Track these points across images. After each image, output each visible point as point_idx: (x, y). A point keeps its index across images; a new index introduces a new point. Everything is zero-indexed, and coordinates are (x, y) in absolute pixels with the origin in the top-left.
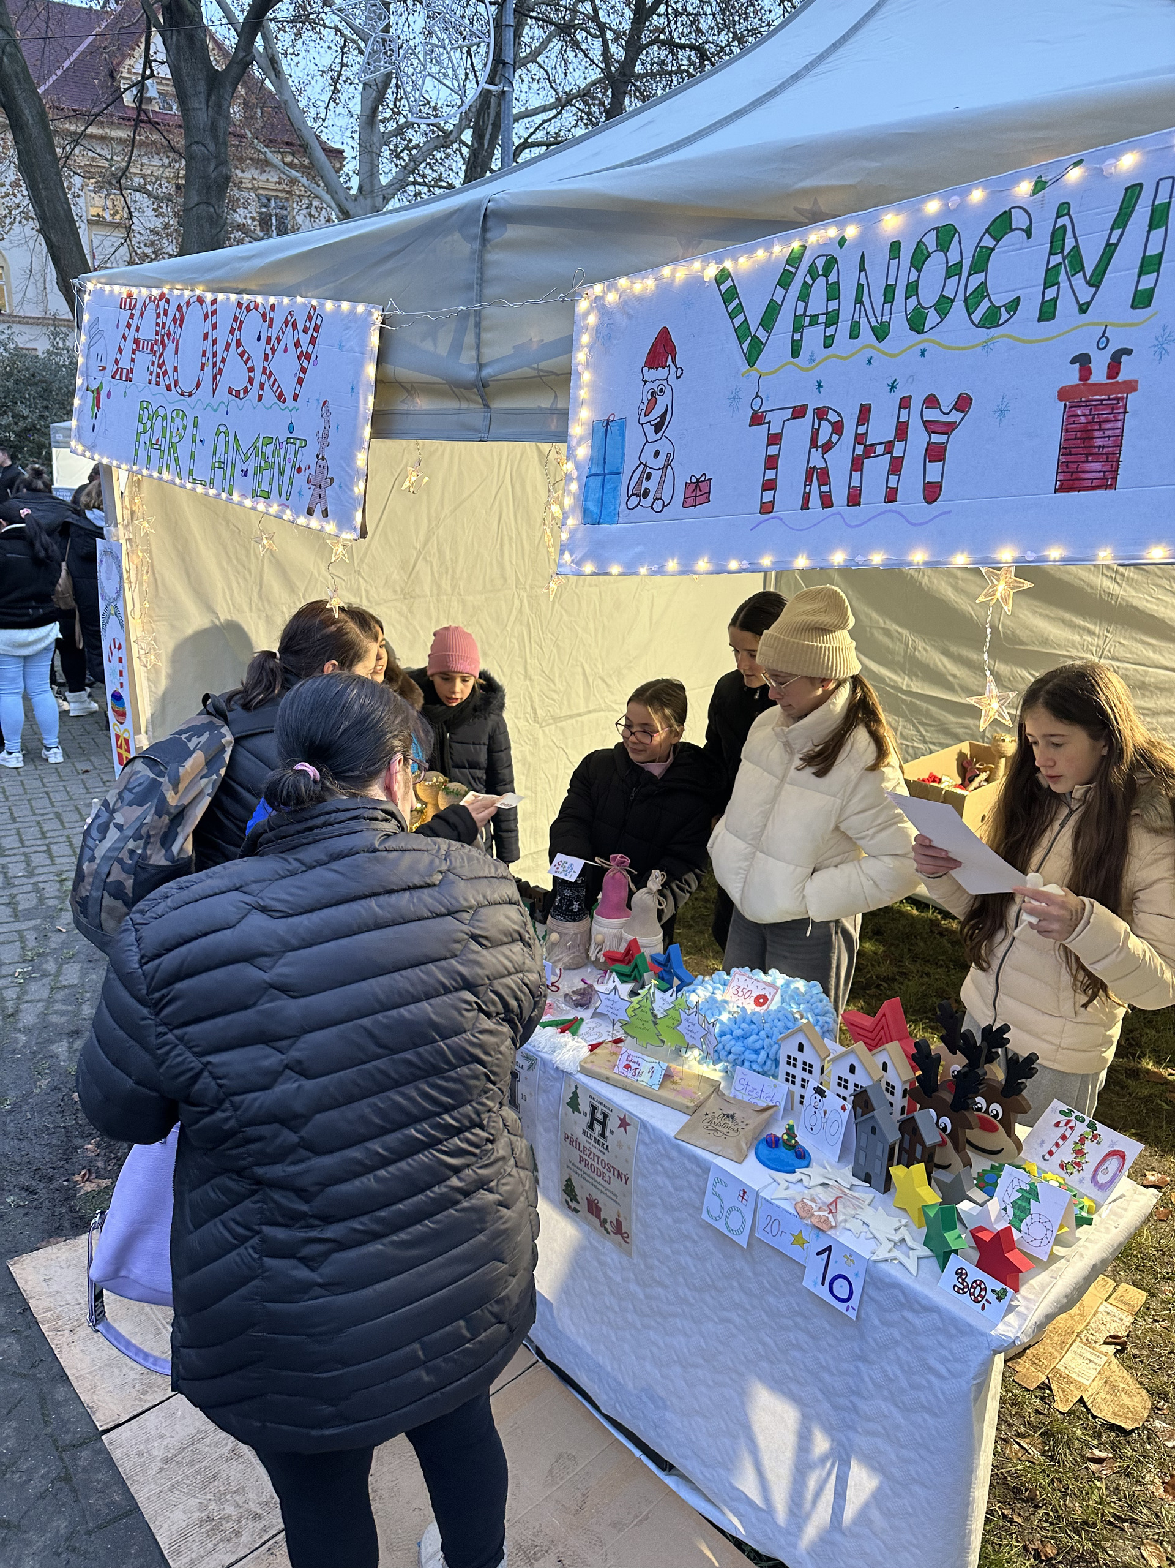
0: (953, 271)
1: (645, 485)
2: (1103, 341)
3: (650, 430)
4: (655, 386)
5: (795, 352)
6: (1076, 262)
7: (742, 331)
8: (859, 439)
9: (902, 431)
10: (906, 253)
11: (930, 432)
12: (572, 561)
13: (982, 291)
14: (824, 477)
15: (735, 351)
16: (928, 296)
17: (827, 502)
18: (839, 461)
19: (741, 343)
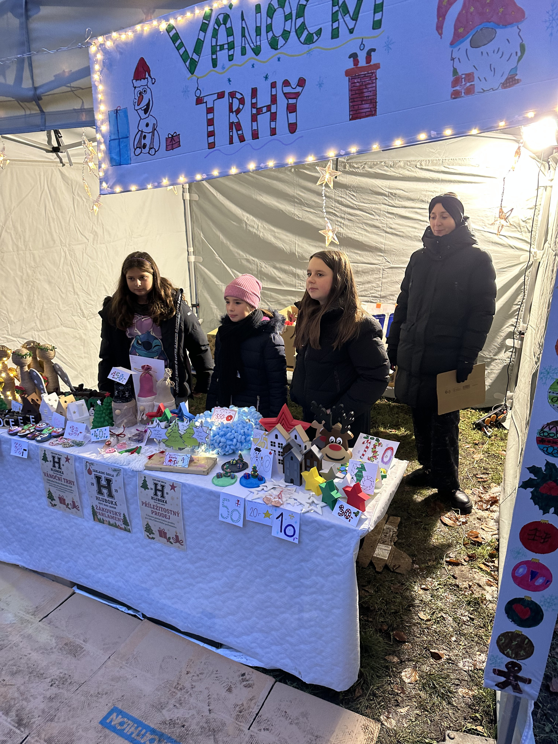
0: (288, 17)
1: (143, 142)
2: (362, 46)
3: (142, 113)
4: (141, 89)
5: (215, 65)
6: (345, 9)
7: (185, 57)
8: (254, 105)
9: (274, 99)
10: (264, 9)
11: (288, 98)
12: (108, 187)
13: (303, 26)
14: (238, 126)
15: (182, 67)
16: (278, 31)
17: (242, 139)
18: (245, 118)
19: (185, 62)
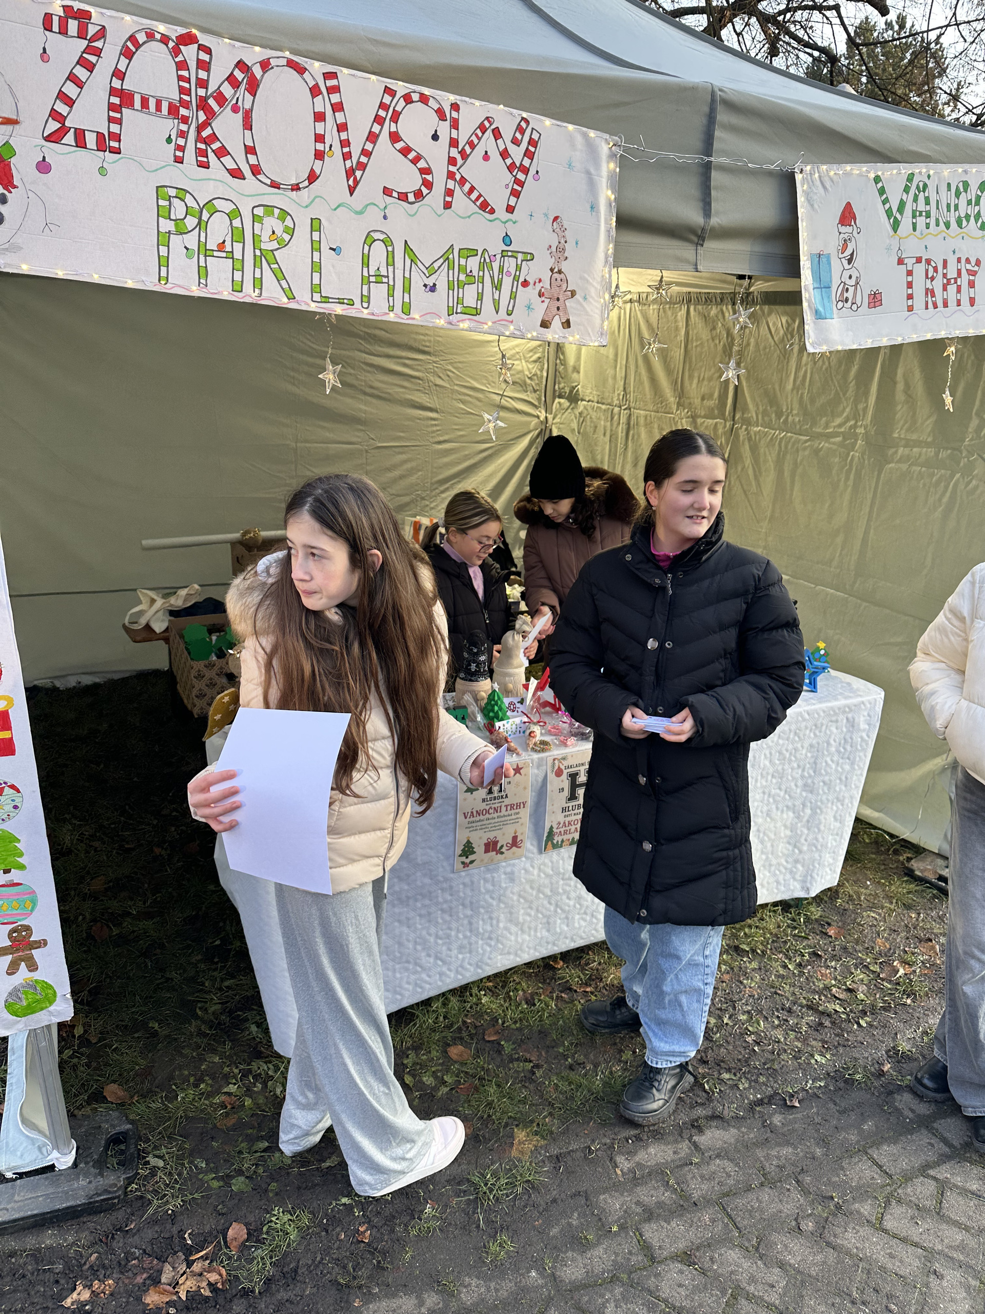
0: (969, 203)
1: (846, 295)
3: (845, 262)
4: (846, 236)
5: (914, 229)
7: (889, 213)
8: (945, 275)
9: (959, 272)
10: (953, 189)
11: (969, 275)
13: (979, 214)
14: (932, 293)
15: (886, 224)
16: (963, 211)
17: (935, 306)
18: (938, 285)
19: (889, 219)
